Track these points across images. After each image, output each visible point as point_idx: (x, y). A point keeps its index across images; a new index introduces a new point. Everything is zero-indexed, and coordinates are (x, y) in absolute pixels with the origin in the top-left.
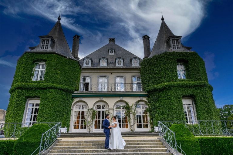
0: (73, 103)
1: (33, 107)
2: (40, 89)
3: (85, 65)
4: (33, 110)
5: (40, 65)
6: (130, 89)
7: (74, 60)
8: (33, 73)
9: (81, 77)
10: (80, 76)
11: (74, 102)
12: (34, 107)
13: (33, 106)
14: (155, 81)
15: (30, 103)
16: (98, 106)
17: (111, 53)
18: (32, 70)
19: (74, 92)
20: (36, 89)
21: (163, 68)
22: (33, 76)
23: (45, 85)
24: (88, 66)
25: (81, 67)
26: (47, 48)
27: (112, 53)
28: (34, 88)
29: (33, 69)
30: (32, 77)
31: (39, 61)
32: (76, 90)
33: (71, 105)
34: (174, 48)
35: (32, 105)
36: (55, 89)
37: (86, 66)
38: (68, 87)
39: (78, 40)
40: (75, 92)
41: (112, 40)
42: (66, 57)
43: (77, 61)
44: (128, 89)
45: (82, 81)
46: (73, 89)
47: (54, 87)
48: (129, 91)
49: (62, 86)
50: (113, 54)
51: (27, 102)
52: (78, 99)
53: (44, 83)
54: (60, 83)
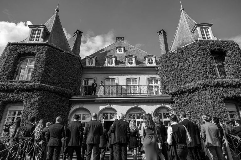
0: (71, 112)
1: (14, 116)
2: (24, 91)
3: (87, 65)
4: (13, 120)
5: (27, 61)
6: (147, 92)
7: (73, 55)
8: (18, 71)
9: (82, 79)
11: (72, 110)
12: (16, 116)
13: (14, 114)
14: (181, 80)
15: (11, 111)
16: (104, 114)
17: (119, 51)
18: (16, 67)
19: (72, 96)
20: (18, 91)
22: (17, 75)
23: (31, 86)
24: (91, 66)
25: (82, 67)
26: (38, 40)
27: (121, 51)
28: (16, 89)
29: (18, 65)
30: (15, 76)
31: (26, 56)
32: (75, 95)
33: (69, 113)
35: (12, 113)
36: (46, 91)
37: (89, 66)
38: (63, 89)
39: (80, 36)
40: (74, 97)
41: (120, 38)
42: (63, 51)
43: (77, 57)
44: (145, 92)
45: (83, 84)
46: (71, 91)
47: (44, 88)
48: (146, 95)
49: (56, 87)
51: (6, 110)
52: (77, 107)
53: (31, 83)
54: (54, 83)
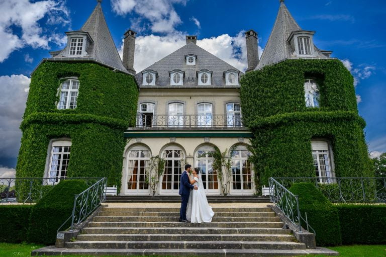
0: (126, 148)
1: (60, 153)
2: (71, 123)
3: (145, 84)
4: (60, 157)
5: (69, 82)
6: (222, 124)
7: (126, 74)
8: (59, 96)
9: (139, 103)
10: (137, 102)
11: (128, 145)
12: (63, 153)
13: (60, 151)
14: (265, 110)
15: (55, 147)
16: (167, 152)
17: (190, 62)
18: (56, 91)
19: (127, 129)
20: (64, 123)
21: (281, 87)
22: (58, 101)
23: (79, 117)
24: (150, 84)
25: (138, 87)
26: (80, 53)
27: (192, 62)
28: (61, 121)
29: (58, 89)
30: (56, 103)
31: (67, 76)
32: (131, 126)
33: (123, 150)
34: (300, 51)
35: (58, 149)
36: (96, 122)
37: (147, 84)
38: (117, 120)
39: (133, 39)
40: (129, 129)
41: (191, 39)
42: (113, 69)
43: (132, 76)
44: (219, 124)
45: (140, 110)
46: (126, 123)
47: (94, 120)
48: (221, 128)
49: (108, 118)
50: (194, 63)
51: (50, 145)
52: (134, 141)
53: (77, 113)
54: (104, 113)
